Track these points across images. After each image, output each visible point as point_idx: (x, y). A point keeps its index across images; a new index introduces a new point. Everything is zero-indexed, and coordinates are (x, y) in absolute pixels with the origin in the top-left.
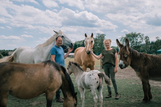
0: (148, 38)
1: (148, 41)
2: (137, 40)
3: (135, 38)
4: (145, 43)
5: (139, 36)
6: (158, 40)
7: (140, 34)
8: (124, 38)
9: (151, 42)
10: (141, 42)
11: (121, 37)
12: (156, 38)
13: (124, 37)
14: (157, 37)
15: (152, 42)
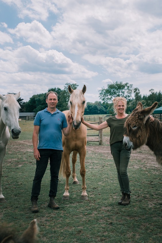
0: (139, 90)
1: (139, 95)
2: (123, 93)
3: (121, 91)
4: (134, 98)
5: (126, 88)
6: (153, 93)
7: (128, 85)
8: (105, 91)
9: (142, 97)
10: (129, 96)
11: (101, 89)
12: (150, 91)
13: (106, 89)
14: (152, 90)
15: (144, 97)
